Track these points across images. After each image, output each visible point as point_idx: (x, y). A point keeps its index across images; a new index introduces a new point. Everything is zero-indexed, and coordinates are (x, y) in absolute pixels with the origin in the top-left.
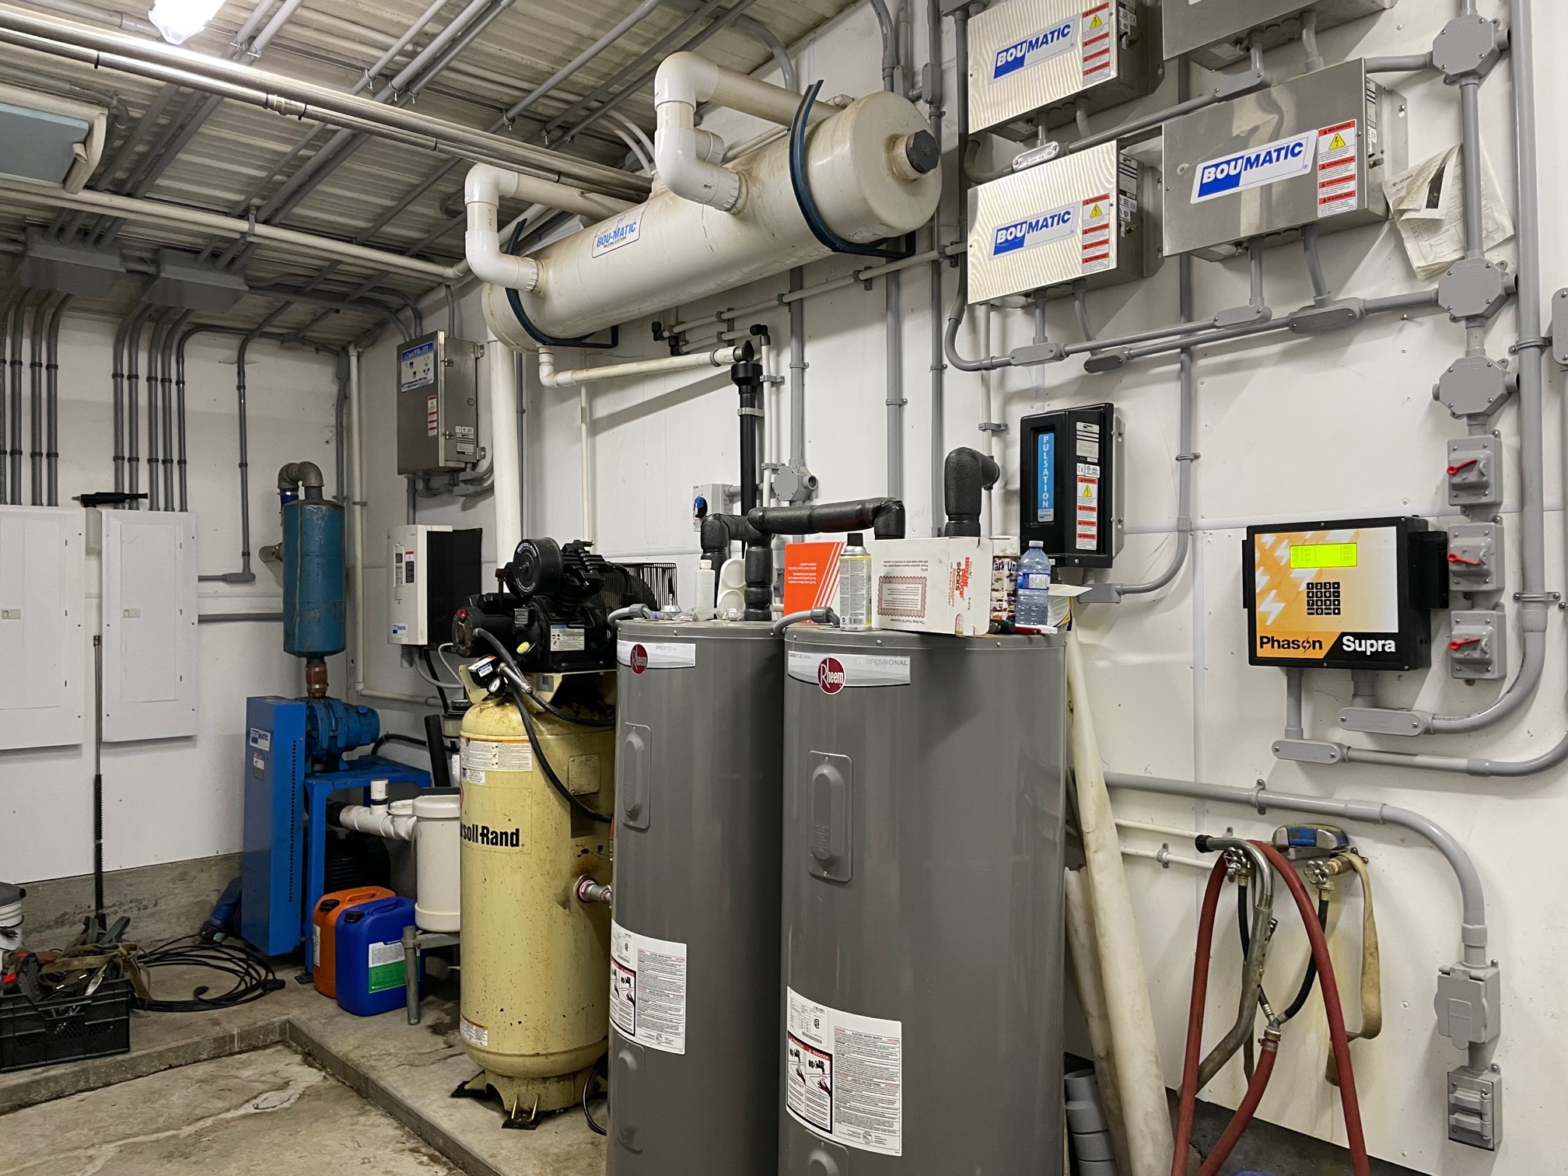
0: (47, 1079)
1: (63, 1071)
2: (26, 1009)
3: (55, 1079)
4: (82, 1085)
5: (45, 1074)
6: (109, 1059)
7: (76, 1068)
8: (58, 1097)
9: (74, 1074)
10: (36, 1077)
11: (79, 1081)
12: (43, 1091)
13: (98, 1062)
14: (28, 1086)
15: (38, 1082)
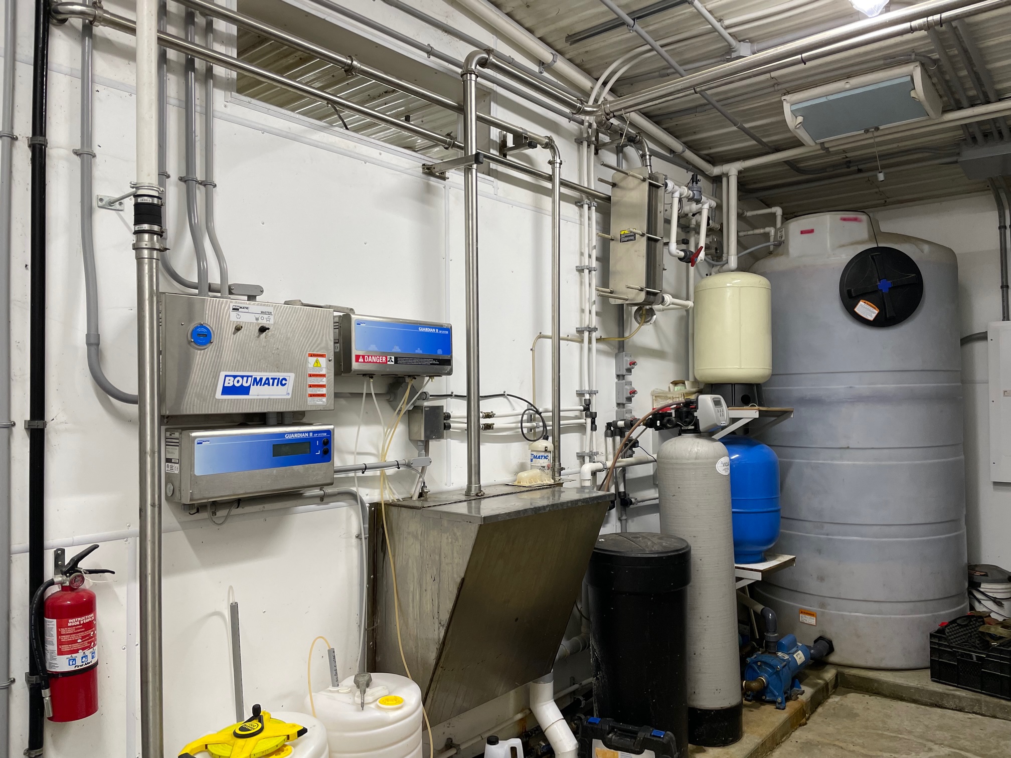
0: (954, 696)
1: (964, 695)
2: (946, 646)
3: (959, 698)
4: (976, 709)
5: (953, 692)
6: (996, 700)
7: (973, 697)
8: (960, 710)
9: (972, 699)
10: (947, 692)
11: (975, 706)
12: (951, 703)
13: (988, 699)
14: (942, 695)
15: (948, 695)
